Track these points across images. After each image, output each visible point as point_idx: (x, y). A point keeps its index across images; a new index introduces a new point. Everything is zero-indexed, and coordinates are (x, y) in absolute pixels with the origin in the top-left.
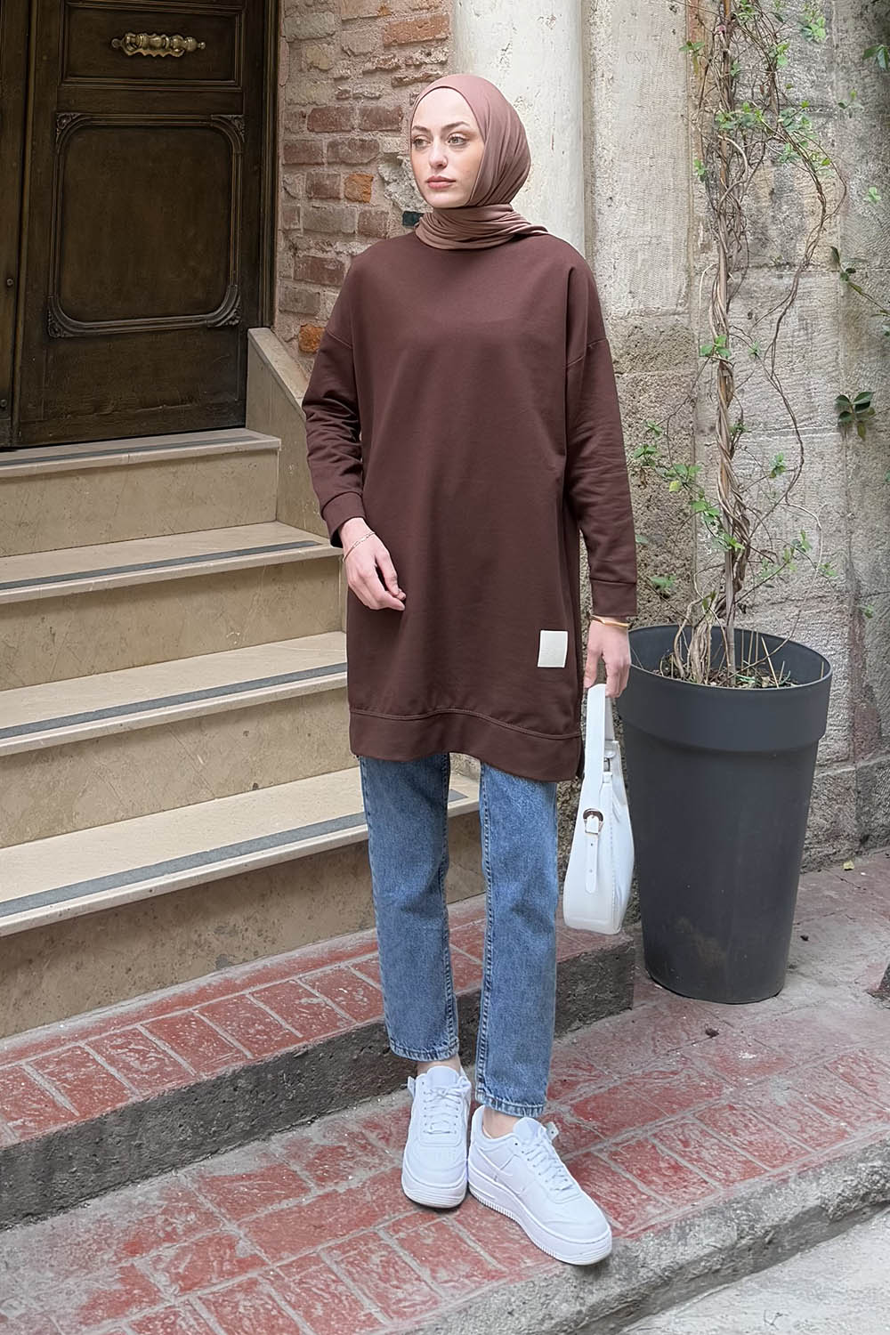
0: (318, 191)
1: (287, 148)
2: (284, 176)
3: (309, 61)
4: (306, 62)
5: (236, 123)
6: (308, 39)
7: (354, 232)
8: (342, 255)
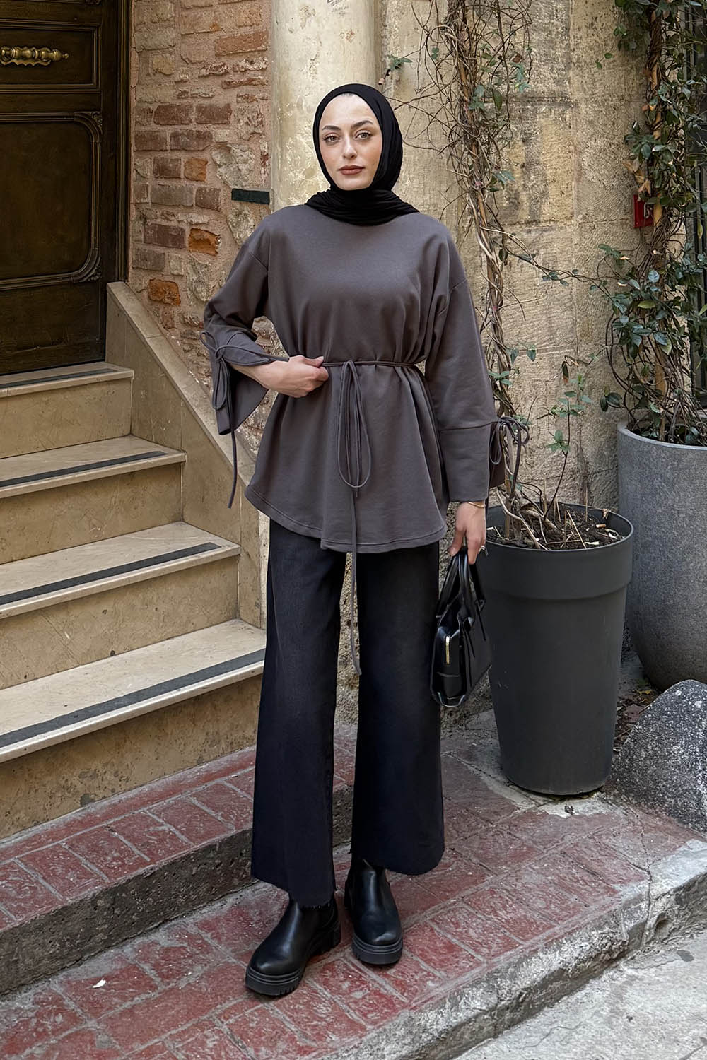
0: (162, 171)
1: (136, 137)
2: (135, 160)
3: (155, 67)
4: (152, 68)
5: (95, 118)
6: (154, 50)
7: (192, 206)
8: (183, 224)
